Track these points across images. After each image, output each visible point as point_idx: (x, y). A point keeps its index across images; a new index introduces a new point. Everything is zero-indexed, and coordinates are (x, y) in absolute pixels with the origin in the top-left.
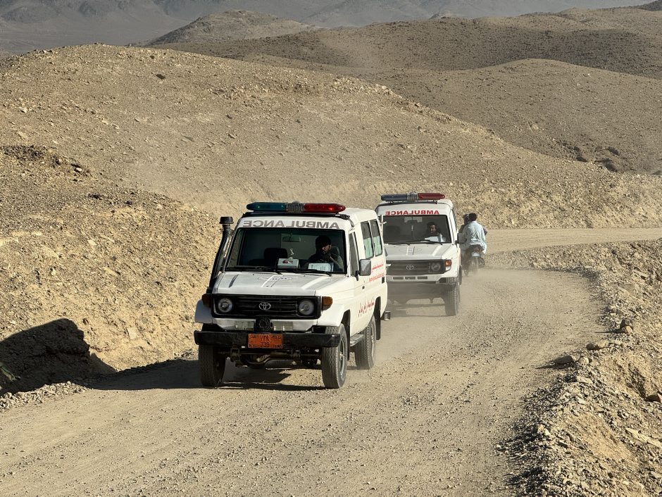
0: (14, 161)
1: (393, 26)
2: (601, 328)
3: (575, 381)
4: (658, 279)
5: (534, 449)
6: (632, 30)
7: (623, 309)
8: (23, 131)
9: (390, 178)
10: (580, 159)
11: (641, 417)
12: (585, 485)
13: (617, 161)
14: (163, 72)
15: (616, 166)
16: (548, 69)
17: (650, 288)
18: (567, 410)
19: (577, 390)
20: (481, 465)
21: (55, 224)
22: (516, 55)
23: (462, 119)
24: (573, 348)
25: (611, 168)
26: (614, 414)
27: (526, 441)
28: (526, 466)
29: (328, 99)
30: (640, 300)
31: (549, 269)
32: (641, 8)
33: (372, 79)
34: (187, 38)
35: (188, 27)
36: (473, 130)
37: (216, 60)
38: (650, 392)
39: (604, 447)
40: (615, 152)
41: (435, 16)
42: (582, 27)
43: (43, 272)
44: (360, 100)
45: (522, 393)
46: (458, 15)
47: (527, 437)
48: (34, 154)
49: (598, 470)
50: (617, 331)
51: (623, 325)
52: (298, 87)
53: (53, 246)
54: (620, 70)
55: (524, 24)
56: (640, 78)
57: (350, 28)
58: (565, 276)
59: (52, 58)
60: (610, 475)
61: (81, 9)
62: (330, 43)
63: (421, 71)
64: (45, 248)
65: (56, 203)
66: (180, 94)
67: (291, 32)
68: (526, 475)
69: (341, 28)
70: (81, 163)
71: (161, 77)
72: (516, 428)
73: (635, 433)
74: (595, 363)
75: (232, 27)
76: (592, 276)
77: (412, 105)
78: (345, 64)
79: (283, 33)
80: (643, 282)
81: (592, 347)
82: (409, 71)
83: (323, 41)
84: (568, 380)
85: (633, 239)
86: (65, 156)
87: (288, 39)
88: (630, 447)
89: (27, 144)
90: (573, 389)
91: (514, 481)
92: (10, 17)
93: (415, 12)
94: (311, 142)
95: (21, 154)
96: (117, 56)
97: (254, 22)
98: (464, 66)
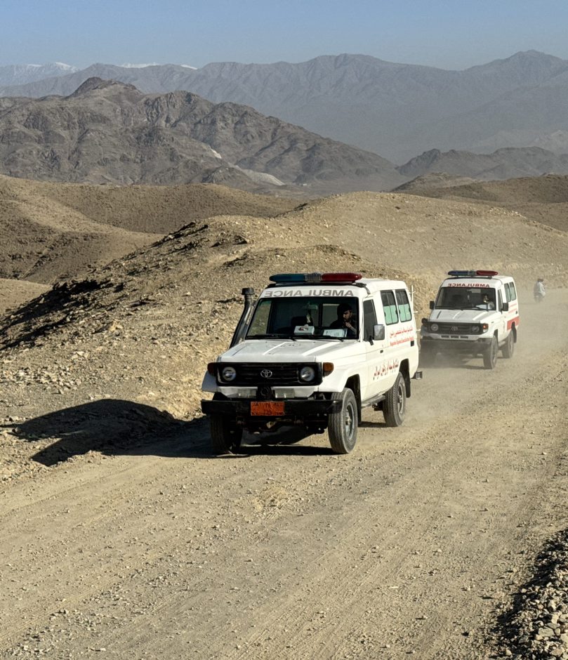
0: (322, 253)
1: (521, 180)
8: (326, 237)
9: (519, 261)
14: (399, 206)
23: (558, 229)
29: (486, 219)
33: (510, 208)
34: (412, 187)
35: (413, 181)
36: (565, 235)
37: (427, 199)
41: (544, 174)
44: (504, 219)
46: (557, 174)
48: (332, 249)
52: (470, 213)
57: (498, 181)
59: (340, 198)
61: (356, 173)
62: (487, 189)
63: (536, 204)
66: (408, 217)
67: (467, 183)
69: (494, 181)
70: (356, 253)
71: (398, 208)
75: (435, 181)
77: (531, 222)
78: (495, 200)
79: (463, 184)
82: (530, 204)
83: (484, 188)
86: (348, 250)
87: (465, 187)
89: (328, 244)
92: (319, 177)
93: (533, 171)
94: (477, 242)
95: (325, 249)
96: (375, 197)
97: (447, 178)
98: (559, 201)
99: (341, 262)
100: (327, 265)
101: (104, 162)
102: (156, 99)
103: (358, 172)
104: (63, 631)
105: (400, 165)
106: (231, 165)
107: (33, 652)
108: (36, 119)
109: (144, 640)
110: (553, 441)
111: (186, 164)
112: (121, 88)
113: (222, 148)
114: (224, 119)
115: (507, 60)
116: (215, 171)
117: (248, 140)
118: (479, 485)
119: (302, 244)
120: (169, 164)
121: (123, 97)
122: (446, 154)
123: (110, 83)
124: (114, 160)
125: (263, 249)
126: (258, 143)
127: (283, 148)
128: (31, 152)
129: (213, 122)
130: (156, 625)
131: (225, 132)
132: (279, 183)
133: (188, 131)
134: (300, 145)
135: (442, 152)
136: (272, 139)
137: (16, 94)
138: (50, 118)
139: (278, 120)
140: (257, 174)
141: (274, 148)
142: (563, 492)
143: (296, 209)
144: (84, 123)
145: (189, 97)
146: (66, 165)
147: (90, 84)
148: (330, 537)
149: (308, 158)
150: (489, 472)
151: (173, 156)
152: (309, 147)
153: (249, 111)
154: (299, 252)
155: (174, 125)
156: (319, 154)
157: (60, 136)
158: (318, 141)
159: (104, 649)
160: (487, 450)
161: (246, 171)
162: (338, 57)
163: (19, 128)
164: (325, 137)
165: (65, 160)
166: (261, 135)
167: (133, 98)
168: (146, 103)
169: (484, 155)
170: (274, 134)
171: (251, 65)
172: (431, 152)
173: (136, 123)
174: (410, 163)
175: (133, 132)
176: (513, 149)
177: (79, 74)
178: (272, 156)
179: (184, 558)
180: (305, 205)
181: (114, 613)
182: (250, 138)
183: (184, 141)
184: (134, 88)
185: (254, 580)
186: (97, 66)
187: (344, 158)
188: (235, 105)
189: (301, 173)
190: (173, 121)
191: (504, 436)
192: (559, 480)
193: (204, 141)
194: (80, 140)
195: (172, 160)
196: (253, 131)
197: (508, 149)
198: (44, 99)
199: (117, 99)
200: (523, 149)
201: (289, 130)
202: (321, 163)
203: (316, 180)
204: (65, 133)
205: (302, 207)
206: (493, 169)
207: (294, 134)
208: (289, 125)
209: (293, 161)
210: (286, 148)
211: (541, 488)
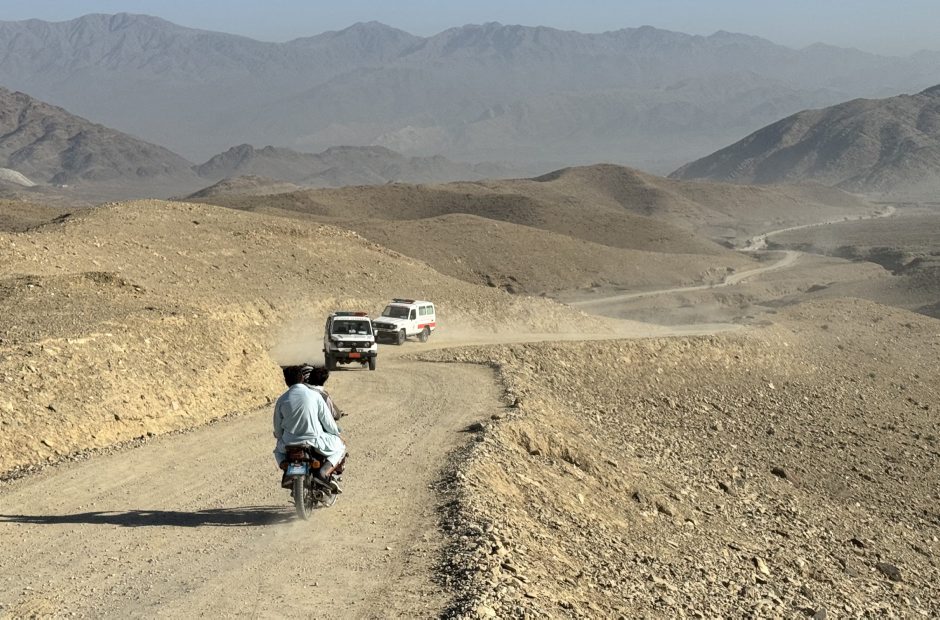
0: (92, 283)
1: (361, 189)
2: (501, 404)
3: (483, 440)
4: (542, 369)
5: (453, 488)
6: (527, 195)
7: (517, 391)
8: (97, 260)
9: (358, 297)
10: (491, 285)
11: (527, 466)
12: (487, 512)
13: (515, 286)
14: (197, 220)
15: (515, 289)
16: (468, 221)
17: (536, 375)
18: (477, 461)
19: (484, 448)
20: (418, 499)
21: (121, 328)
22: (447, 211)
23: (408, 256)
24: (483, 418)
25: (510, 290)
26: (509, 464)
27: (449, 482)
28: (448, 499)
29: (315, 241)
30: (529, 385)
31: (468, 362)
32: (534, 180)
33: (346, 226)
34: (214, 193)
35: (215, 186)
36: (416, 263)
37: (235, 212)
38: (533, 448)
39: (501, 486)
40: (513, 279)
41: (390, 182)
42: (492, 191)
43: (113, 363)
44: (337, 241)
45: (447, 449)
46: (406, 182)
47: (450, 479)
48: (107, 278)
49: (496, 502)
50: (512, 407)
51: (516, 402)
52: (293, 232)
53: (120, 344)
54: (518, 222)
55: (453, 189)
56: (531, 228)
57: (330, 189)
58: (477, 366)
59: (119, 208)
60: (504, 505)
61: (137, 173)
62: (315, 199)
63: (379, 221)
64: (114, 345)
65: (121, 315)
66: (210, 235)
67: (288, 191)
68: (448, 505)
69: (324, 189)
70: (139, 283)
71: (196, 223)
72: (442, 473)
73: (522, 476)
74: (496, 428)
75: (246, 187)
76: (496, 368)
77: (373, 245)
78: (326, 215)
79: (283, 191)
80: (531, 372)
81: (494, 418)
82: (371, 220)
83: (311, 197)
84: (478, 440)
85: (524, 342)
86: (129, 279)
87: (286, 196)
88: (519, 486)
89: (101, 270)
90: (481, 446)
91: (440, 509)
92: (87, 176)
93: (376, 179)
94: (302, 270)
95: (97, 278)
96: (164, 208)
97: (262, 183)
98: (410, 218)
99: (119, 296)
100: (100, 299)
103: (140, 172)
105: (197, 164)
110: (399, 533)
115: (342, 33)
118: (307, 590)
119: (64, 271)
122: (261, 152)
125: (9, 277)
127: (34, 135)
132: (29, 183)
134: (59, 132)
135: (255, 148)
136: (20, 122)
139: (28, 97)
141: (22, 135)
142: (411, 596)
143: (54, 221)
149: (70, 150)
150: (319, 573)
152: (74, 134)
154: (61, 281)
156: (86, 145)
158: (85, 128)
160: (316, 546)
162: (114, 16)
164: (94, 123)
166: (3, 116)
169: (311, 155)
170: (23, 116)
172: (240, 148)
174: (212, 161)
176: (349, 147)
178: (18, 146)
180: (67, 215)
187: (121, 151)
189: (60, 169)
191: (338, 526)
192: (406, 582)
197: (342, 147)
200: (363, 149)
201: (44, 112)
202: (88, 158)
203: (80, 179)
205: (63, 218)
206: (324, 173)
207: (52, 117)
208: (43, 105)
209: (49, 155)
210: (40, 136)
211: (384, 591)
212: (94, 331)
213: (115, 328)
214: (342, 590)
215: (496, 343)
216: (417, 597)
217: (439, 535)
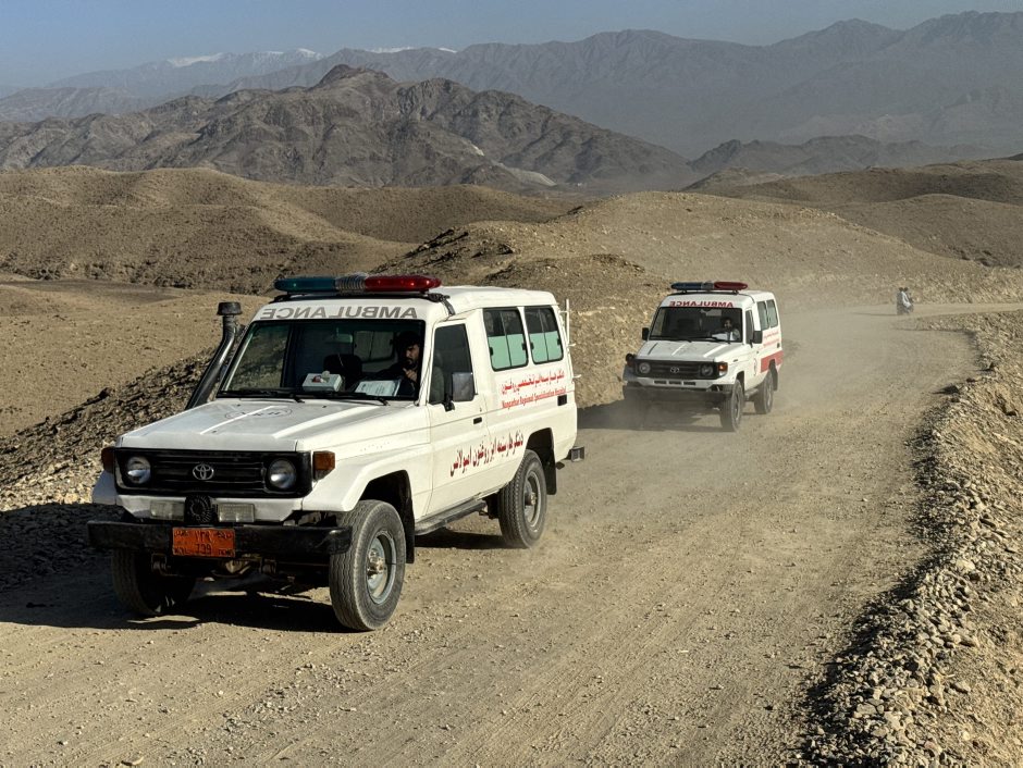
0: (599, 263)
1: (839, 175)
2: (977, 368)
3: (958, 401)
4: (1017, 336)
5: (930, 445)
6: (1001, 174)
7: (992, 356)
8: (605, 245)
9: (836, 272)
10: (965, 258)
11: (1003, 425)
12: (964, 468)
13: (989, 260)
14: (690, 207)
15: (990, 263)
16: (943, 200)
17: (1011, 342)
18: (952, 421)
19: (959, 408)
20: (893, 455)
21: (623, 302)
22: (923, 192)
23: (884, 234)
24: (958, 381)
25: (986, 264)
26: (984, 423)
27: (925, 440)
28: (924, 455)
29: (796, 222)
30: (1004, 350)
31: (942, 329)
32: (1010, 159)
33: (824, 209)
34: (706, 185)
35: (707, 179)
36: (892, 240)
37: (724, 199)
38: (1009, 409)
39: (976, 444)
40: (988, 253)
41: (868, 167)
42: (967, 172)
43: (616, 333)
44: (818, 222)
45: (923, 409)
46: (884, 166)
47: (925, 437)
48: (611, 259)
49: (973, 459)
50: (987, 370)
51: (992, 366)
52: (776, 215)
53: (622, 316)
54: (993, 200)
55: (928, 171)
56: (1006, 205)
57: (811, 177)
58: (952, 334)
59: (621, 199)
60: (981, 462)
61: (640, 170)
62: (798, 187)
63: (858, 204)
64: (618, 317)
65: (624, 289)
66: (702, 220)
67: (772, 180)
68: (924, 461)
69: (806, 177)
70: (639, 264)
71: (689, 210)
72: (918, 432)
73: (999, 436)
74: (972, 390)
75: (734, 178)
76: (971, 335)
77: (851, 225)
78: (807, 200)
79: (768, 181)
80: (1006, 339)
81: (969, 380)
82: (848, 204)
83: (793, 185)
84: (953, 401)
85: (999, 310)
86: (630, 260)
87: (770, 184)
88: (995, 444)
89: (607, 253)
90: (957, 407)
91: (916, 465)
92: (597, 175)
93: (854, 165)
94: (784, 249)
95: (603, 259)
96: (662, 198)
97: (749, 174)
98: (886, 200)
99: (621, 274)
100: (605, 278)
101: (352, 162)
102: (411, 89)
103: (642, 169)
104: (309, 687)
105: (692, 159)
106: (495, 163)
107: (277, 710)
108: (278, 115)
109: (398, 701)
110: (874, 486)
111: (444, 163)
112: (371, 76)
113: (485, 143)
114: (487, 110)
115: (823, 31)
116: (477, 169)
117: (514, 133)
118: (785, 536)
119: (576, 254)
120: (424, 163)
121: (374, 87)
122: (749, 146)
123: (359, 71)
124: (363, 159)
125: (530, 260)
126: (525, 137)
127: (554, 141)
128: (271, 152)
129: (475, 114)
130: (411, 685)
131: (488, 125)
132: (551, 183)
133: (445, 124)
134: (575, 138)
135: (744, 143)
136: (543, 131)
137: (255, 86)
138: (292, 112)
139: (549, 110)
140: (524, 172)
141: (545, 142)
142: (887, 546)
143: (569, 213)
144: (330, 117)
145: (447, 85)
146: (310, 165)
147: (337, 72)
148: (608, 592)
149: (584, 153)
150: (797, 520)
151: (428, 153)
152: (586, 139)
153: (516, 99)
154: (573, 262)
155: (430, 118)
156: (597, 148)
157: (303, 133)
158: (596, 134)
159: (355, 709)
160: (795, 495)
161: (512, 170)
162: (621, 33)
163: (258, 124)
164: (604, 128)
165: (309, 160)
166: (528, 126)
167: (385, 89)
168: (399, 93)
169: (794, 147)
170: (545, 126)
171: (519, 46)
172: (729, 144)
173: (388, 116)
174: (704, 157)
175: (385, 126)
176: (829, 138)
177: (324, 61)
178: (542, 152)
179: (441, 611)
180: (579, 208)
181: (365, 669)
182: (516, 131)
183: (441, 135)
184: (386, 76)
185: (521, 638)
186: (345, 52)
187: (626, 152)
188: (499, 93)
189: (576, 170)
190: (429, 113)
191: (816, 479)
192: (883, 532)
193: (464, 135)
194: (326, 137)
195: (428, 158)
196: (520, 122)
197: (824, 138)
198: (286, 91)
199: (367, 89)
200: (842, 138)
201: (563, 121)
202: (599, 159)
203: (592, 178)
204: (308, 130)
205: (576, 210)
206: (805, 163)
207: (568, 125)
208: (562, 116)
209: (566, 157)
210: (559, 142)
211: (860, 540)
212: (600, 305)
213: (618, 302)
214: (819, 537)
215: (970, 313)
216: (894, 547)
217: (915, 488)
